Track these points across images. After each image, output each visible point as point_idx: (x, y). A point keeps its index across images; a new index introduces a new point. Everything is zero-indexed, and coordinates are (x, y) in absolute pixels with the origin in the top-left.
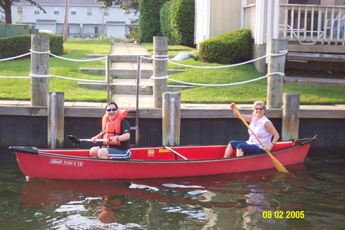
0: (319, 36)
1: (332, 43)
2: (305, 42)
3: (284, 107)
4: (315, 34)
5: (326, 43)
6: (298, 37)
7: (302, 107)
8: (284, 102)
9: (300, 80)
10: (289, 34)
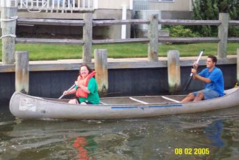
0: (43, 6)
1: (54, 11)
2: (32, 10)
3: (16, 63)
4: (40, 4)
5: (49, 11)
6: (27, 6)
7: (31, 63)
8: (16, 58)
9: (29, 40)
10: (19, 4)
